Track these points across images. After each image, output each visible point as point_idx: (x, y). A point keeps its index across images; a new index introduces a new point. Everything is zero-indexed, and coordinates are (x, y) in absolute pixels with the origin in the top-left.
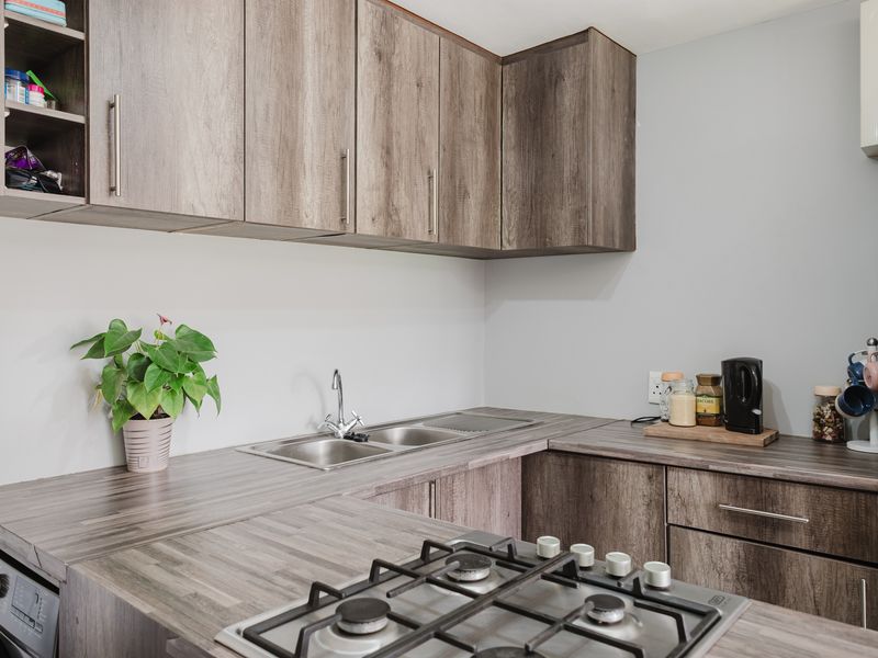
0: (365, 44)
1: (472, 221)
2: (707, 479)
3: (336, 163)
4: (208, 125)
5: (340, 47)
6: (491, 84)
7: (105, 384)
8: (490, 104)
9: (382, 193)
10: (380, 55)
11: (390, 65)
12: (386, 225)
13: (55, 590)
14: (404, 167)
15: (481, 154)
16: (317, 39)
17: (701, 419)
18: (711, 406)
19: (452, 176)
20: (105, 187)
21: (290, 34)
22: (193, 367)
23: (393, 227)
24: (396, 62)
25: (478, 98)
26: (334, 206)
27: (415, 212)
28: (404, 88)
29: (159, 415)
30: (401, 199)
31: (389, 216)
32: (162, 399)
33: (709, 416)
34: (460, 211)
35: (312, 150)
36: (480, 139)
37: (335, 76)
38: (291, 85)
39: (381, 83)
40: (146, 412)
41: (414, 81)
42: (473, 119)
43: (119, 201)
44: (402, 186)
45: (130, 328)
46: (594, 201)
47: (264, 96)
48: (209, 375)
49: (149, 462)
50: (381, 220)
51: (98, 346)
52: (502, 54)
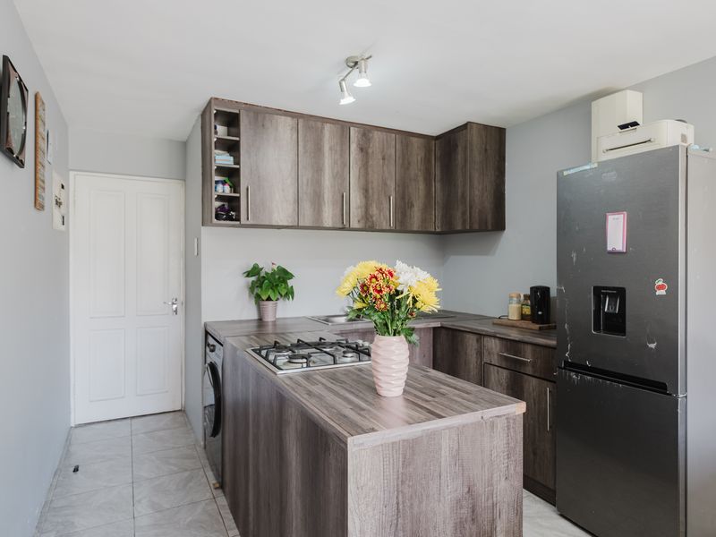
0: (353, 146)
1: (416, 218)
2: (497, 341)
3: (340, 199)
4: (283, 190)
5: (342, 150)
6: (428, 151)
7: (252, 288)
8: (427, 160)
9: (363, 209)
10: (362, 150)
11: (367, 153)
12: (366, 223)
13: (222, 345)
14: (376, 197)
15: (422, 186)
16: (331, 149)
17: (523, 317)
18: (527, 311)
19: (403, 198)
20: (246, 217)
21: (318, 149)
22: (284, 281)
23: (369, 224)
24: (370, 151)
25: (419, 158)
26: (339, 217)
27: (382, 217)
28: (376, 161)
29: (269, 299)
30: (374, 210)
31: (367, 219)
32: (270, 293)
33: (528, 315)
34: (408, 214)
35: (328, 195)
36: (421, 179)
37: (339, 162)
38: (318, 170)
39: (362, 161)
40: (264, 297)
41: (380, 157)
42: (417, 168)
43: (251, 222)
44: (374, 205)
45: (260, 267)
46: (471, 207)
47: (306, 176)
48: (290, 286)
49: (269, 318)
50: (363, 221)
51: (249, 274)
52: (435, 135)
